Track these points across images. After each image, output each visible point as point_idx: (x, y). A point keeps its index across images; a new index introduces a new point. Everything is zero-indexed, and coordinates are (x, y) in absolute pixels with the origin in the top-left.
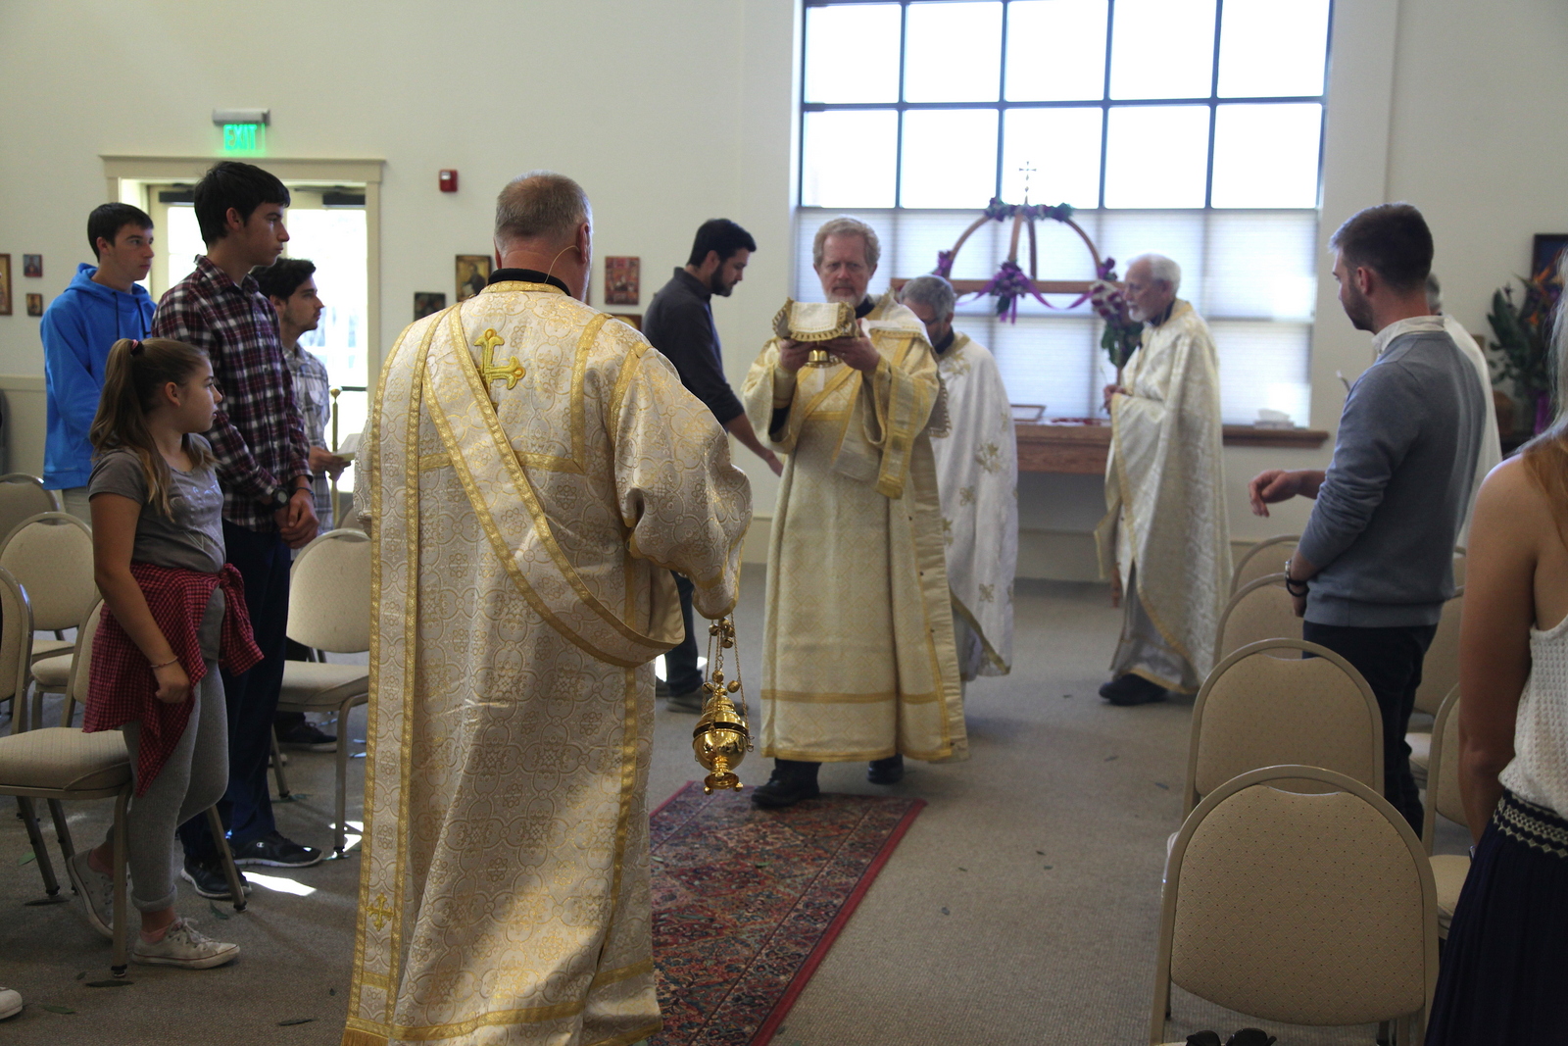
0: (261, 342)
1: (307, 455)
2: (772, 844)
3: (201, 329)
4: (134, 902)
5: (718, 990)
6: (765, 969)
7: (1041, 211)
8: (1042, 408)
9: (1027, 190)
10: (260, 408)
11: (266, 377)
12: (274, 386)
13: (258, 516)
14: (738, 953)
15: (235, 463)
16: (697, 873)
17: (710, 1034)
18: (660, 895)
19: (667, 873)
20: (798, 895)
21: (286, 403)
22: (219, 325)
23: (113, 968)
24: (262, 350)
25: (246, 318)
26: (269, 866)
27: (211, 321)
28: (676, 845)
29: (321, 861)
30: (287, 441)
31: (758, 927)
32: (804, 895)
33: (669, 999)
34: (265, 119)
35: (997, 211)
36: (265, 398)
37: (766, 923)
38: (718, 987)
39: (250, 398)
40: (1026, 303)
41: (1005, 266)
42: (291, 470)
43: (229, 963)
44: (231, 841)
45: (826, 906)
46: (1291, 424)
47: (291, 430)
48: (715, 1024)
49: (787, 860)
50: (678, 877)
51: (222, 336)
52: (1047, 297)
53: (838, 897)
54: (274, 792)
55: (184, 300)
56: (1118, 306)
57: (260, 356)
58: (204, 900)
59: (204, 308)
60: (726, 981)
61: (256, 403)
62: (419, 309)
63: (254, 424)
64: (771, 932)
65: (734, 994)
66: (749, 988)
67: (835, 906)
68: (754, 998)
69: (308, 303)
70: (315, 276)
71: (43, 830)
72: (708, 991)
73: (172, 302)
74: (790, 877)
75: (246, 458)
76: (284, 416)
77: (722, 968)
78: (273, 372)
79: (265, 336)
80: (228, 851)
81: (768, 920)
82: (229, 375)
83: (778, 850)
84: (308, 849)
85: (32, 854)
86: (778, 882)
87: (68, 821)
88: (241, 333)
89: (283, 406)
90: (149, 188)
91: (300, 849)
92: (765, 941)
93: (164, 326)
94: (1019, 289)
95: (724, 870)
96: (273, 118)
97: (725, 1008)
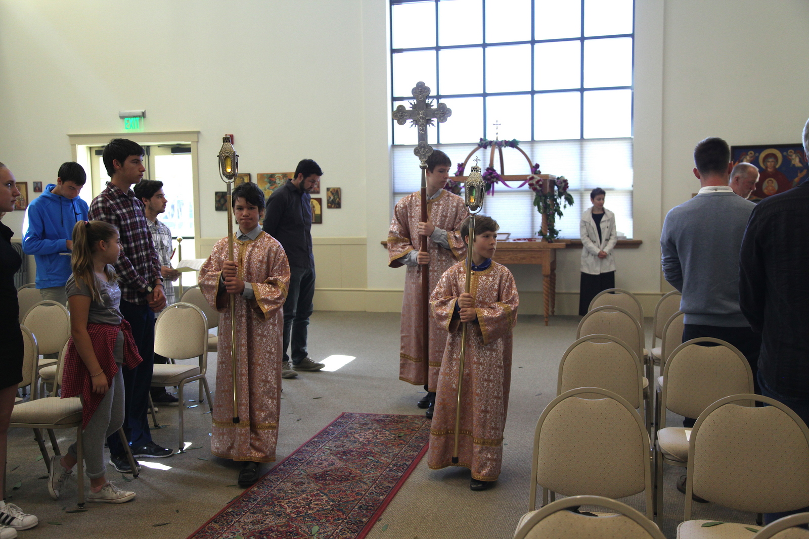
0: (138, 219)
1: (160, 270)
2: (380, 439)
3: (111, 214)
4: (88, 475)
5: (352, 503)
6: (373, 494)
7: (503, 143)
8: (509, 234)
9: (497, 134)
10: (137, 249)
11: (141, 234)
12: (144, 238)
13: (139, 298)
14: (362, 487)
15: (128, 274)
16: (344, 453)
17: (347, 523)
18: (327, 463)
19: (331, 453)
20: (390, 461)
21: (149, 246)
22: (118, 212)
23: (78, 504)
24: (138, 222)
25: (130, 209)
26: (150, 457)
27: (115, 211)
28: (336, 441)
29: (173, 455)
30: (151, 263)
31: (371, 475)
32: (393, 461)
33: (329, 509)
34: (143, 115)
35: (484, 144)
36: (140, 244)
37: (375, 474)
38: (352, 502)
39: (133, 244)
40: (499, 186)
41: (488, 169)
42: (153, 276)
43: (131, 500)
44: (131, 447)
45: (403, 465)
46: (625, 237)
47: (153, 258)
48: (350, 518)
49: (386, 446)
50: (336, 455)
51: (120, 217)
52: (507, 183)
53: (409, 461)
54: (151, 424)
55: (102, 202)
56: (541, 186)
57: (137, 225)
58: (120, 473)
59: (111, 205)
60: (356, 499)
61: (136, 247)
62: (218, 199)
63: (135, 256)
64: (377, 478)
65: (359, 505)
66: (366, 502)
67: (407, 465)
68: (368, 506)
69: (160, 200)
70: (163, 188)
71: (46, 446)
72: (347, 504)
73: (97, 203)
74: (387, 453)
75: (133, 271)
76: (149, 252)
77: (354, 494)
78: (144, 232)
79: (139, 216)
80: (129, 450)
81: (376, 472)
82: (124, 235)
83: (382, 441)
84: (167, 449)
85: (42, 456)
86: (382, 456)
87: (57, 441)
88: (129, 215)
89: (148, 247)
90: (90, 148)
91: (163, 449)
92: (374, 481)
93: (94, 214)
94: (495, 180)
95: (357, 452)
96: (147, 114)
97: (354, 511)
